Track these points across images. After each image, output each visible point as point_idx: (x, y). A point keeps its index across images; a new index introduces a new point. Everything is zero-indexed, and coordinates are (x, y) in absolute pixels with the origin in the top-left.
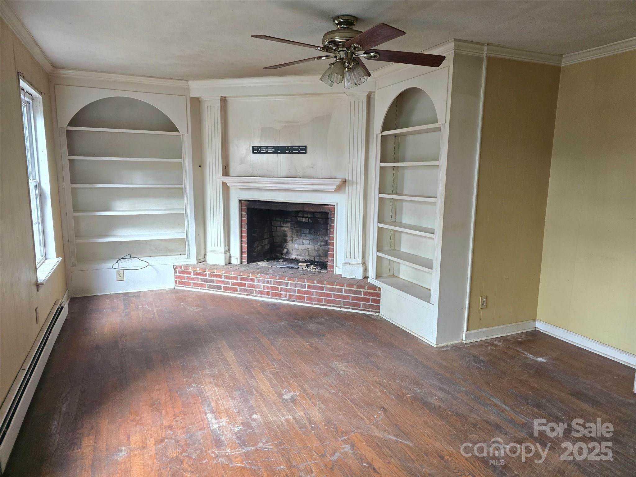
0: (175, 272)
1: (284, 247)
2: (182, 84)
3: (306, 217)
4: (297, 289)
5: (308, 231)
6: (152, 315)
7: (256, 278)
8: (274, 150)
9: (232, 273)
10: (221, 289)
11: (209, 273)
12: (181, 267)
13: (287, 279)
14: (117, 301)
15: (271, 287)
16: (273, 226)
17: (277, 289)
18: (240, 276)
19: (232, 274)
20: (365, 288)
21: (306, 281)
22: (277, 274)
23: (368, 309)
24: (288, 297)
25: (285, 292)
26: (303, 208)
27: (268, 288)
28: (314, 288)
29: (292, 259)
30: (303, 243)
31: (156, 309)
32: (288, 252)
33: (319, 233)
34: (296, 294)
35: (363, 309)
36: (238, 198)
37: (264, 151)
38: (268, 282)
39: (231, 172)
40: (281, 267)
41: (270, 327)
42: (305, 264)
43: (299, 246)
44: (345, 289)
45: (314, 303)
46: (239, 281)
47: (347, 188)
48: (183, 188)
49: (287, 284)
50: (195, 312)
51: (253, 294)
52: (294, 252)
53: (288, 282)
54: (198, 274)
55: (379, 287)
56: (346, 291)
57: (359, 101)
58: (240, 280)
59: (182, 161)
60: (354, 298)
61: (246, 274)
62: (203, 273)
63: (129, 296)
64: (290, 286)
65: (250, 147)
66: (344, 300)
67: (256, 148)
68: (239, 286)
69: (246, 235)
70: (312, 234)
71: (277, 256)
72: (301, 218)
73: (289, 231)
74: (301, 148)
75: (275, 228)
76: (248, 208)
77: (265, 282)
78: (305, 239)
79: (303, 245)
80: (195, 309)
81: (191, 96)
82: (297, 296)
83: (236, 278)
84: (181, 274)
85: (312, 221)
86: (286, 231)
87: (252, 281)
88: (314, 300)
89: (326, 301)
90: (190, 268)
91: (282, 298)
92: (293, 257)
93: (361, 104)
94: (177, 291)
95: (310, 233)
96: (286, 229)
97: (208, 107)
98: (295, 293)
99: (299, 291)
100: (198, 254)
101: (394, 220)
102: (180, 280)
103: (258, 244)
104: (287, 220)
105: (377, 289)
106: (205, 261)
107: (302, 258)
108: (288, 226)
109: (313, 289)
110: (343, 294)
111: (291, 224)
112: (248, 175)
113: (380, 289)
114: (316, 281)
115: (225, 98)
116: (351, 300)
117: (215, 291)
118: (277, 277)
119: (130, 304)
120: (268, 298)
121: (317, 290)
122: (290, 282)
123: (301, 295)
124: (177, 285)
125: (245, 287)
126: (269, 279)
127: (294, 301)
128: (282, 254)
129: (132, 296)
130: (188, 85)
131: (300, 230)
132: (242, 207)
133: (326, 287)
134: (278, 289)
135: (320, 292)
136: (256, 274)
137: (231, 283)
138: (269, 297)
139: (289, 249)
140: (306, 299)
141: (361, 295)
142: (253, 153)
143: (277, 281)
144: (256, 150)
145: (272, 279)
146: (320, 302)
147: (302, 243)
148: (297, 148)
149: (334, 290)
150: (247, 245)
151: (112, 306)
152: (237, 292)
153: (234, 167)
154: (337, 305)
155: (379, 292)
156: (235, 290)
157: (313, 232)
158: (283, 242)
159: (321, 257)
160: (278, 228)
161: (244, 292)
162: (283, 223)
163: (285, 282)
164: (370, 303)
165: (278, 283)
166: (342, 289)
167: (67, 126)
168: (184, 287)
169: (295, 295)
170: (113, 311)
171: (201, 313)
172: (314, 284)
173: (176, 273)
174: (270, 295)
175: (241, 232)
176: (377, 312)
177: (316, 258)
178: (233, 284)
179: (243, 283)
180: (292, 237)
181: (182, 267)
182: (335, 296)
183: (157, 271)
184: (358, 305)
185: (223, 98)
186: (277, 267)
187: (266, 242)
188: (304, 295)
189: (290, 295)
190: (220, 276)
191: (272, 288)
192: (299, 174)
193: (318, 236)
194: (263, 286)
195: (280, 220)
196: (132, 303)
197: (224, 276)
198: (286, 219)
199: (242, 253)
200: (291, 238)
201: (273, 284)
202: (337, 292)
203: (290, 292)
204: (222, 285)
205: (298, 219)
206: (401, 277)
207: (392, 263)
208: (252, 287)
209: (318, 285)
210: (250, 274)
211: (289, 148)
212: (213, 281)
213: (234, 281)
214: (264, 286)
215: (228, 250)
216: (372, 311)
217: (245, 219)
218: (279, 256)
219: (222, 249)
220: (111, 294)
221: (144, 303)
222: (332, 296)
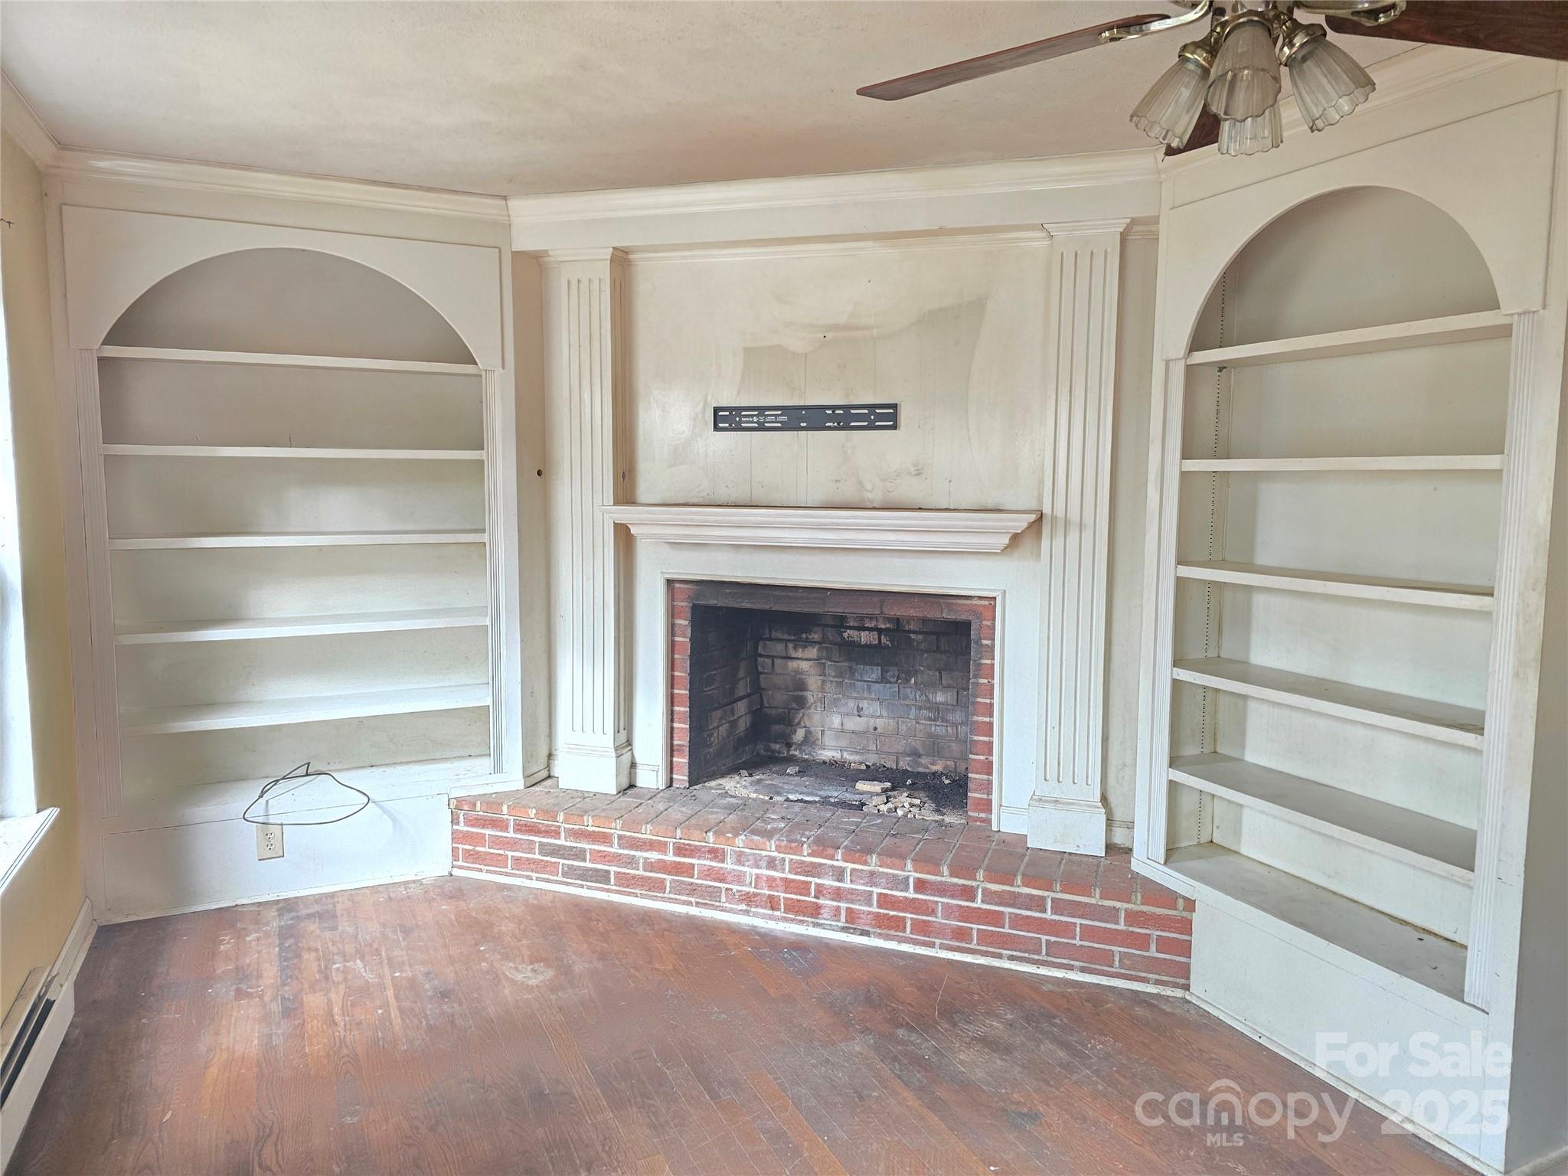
0: (454, 821)
1: (796, 721)
2: (489, 208)
3: (870, 629)
4: (876, 890)
5: (875, 673)
6: (380, 1011)
7: (728, 849)
8: (785, 418)
9: (646, 829)
10: (607, 881)
11: (567, 826)
12: (475, 805)
13: (840, 857)
14: (258, 939)
15: (786, 880)
16: (761, 656)
17: (804, 888)
18: (674, 840)
19: (647, 833)
20: (1133, 897)
21: (909, 865)
22: (803, 835)
23: (1143, 975)
24: (843, 919)
25: (833, 899)
26: (881, 608)
27: (771, 882)
28: (941, 890)
29: (825, 763)
30: (858, 712)
31: (393, 979)
32: (809, 740)
33: (913, 681)
34: (875, 909)
35: (1123, 971)
36: (662, 573)
37: (753, 422)
38: (771, 864)
39: (643, 492)
40: (801, 801)
41: (814, 1066)
42: (877, 787)
43: (846, 721)
44: (1053, 900)
45: (938, 941)
46: (670, 857)
47: (1045, 542)
48: (484, 544)
49: (839, 874)
50: (530, 989)
51: (718, 904)
52: (829, 740)
53: (845, 865)
54: (531, 829)
55: (1185, 898)
56: (1059, 906)
57: (1092, 253)
58: (675, 854)
59: (484, 458)
60: (1088, 933)
61: (696, 834)
62: (547, 825)
63: (300, 914)
64: (851, 881)
65: (704, 408)
66: (1053, 939)
67: (727, 413)
68: (669, 873)
69: (687, 692)
70: (890, 682)
71: (773, 751)
72: (854, 633)
73: (813, 672)
74: (877, 411)
75: (768, 661)
76: (694, 605)
77: (764, 864)
78: (865, 699)
79: (860, 717)
80: (529, 974)
81: (513, 250)
82: (878, 915)
83: (661, 847)
84: (472, 826)
85: (892, 641)
86: (802, 673)
87: (716, 857)
88: (941, 932)
89: (984, 937)
90: (505, 809)
91: (822, 921)
92: (827, 755)
93: (1099, 261)
94: (460, 890)
95: (883, 680)
96: (804, 665)
97: (569, 282)
98: (871, 905)
99: (884, 901)
100: (528, 756)
101: (1212, 653)
102: (470, 848)
103: (720, 719)
104: (807, 638)
105: (1181, 903)
106: (549, 777)
107: (857, 758)
108: (811, 656)
109: (935, 895)
110: (1048, 915)
111: (819, 650)
112: (695, 501)
113: (1190, 905)
114: (945, 868)
115: (626, 253)
116: (1078, 938)
117: (589, 888)
118: (805, 845)
119: (299, 956)
120: (771, 918)
121: (952, 897)
122: (851, 866)
123: (892, 913)
124: (460, 863)
125: (692, 877)
126: (775, 854)
127: (864, 933)
128: (789, 745)
129: (310, 916)
130: (507, 213)
131: (851, 668)
132: (675, 603)
133: (985, 890)
134: (809, 889)
135: (961, 907)
136: (730, 835)
137: (641, 861)
138: (777, 913)
139: (812, 729)
140: (908, 929)
141: (1117, 923)
142: (716, 428)
143: (803, 862)
144: (724, 419)
145: (787, 854)
146: (962, 940)
147: (855, 712)
148: (867, 411)
149: (1013, 900)
150: (688, 726)
151: (237, 968)
152: (661, 895)
153: (651, 478)
154: (1026, 955)
155: (1184, 914)
156: (658, 886)
157: (893, 676)
158: (794, 705)
159: (920, 756)
160: (778, 661)
161: (688, 895)
162: (795, 648)
163: (832, 866)
164: (1153, 952)
165: (806, 869)
166: (1043, 899)
167: (103, 344)
168: (481, 871)
169: (869, 913)
170: (240, 994)
171: (553, 997)
172: (939, 878)
173: (458, 823)
174: (778, 909)
175: (671, 682)
176: (1175, 985)
177: (901, 758)
178: (650, 866)
179: (684, 863)
180: (822, 689)
181: (478, 804)
182: (1017, 922)
183: (394, 819)
184: (1107, 958)
185: (620, 254)
186: (788, 800)
187: (741, 707)
188: (902, 914)
189: (849, 911)
190: (605, 838)
191: (788, 885)
192: (870, 496)
193: (909, 690)
194: (754, 877)
195: (786, 637)
196: (309, 949)
197: (620, 837)
198: (804, 636)
199: (671, 750)
200: (820, 695)
201: (790, 872)
202: (1026, 909)
203: (852, 902)
204: (613, 869)
205: (845, 635)
206: (1244, 851)
207: (1207, 799)
208: (715, 880)
209: (955, 880)
210: (710, 834)
211: (837, 412)
212: (580, 855)
213: (654, 856)
214: (758, 877)
215: (625, 743)
216: (1157, 982)
217: (683, 640)
218: (779, 753)
219: (607, 740)
220: (237, 905)
221: (350, 949)
222: (1007, 920)
